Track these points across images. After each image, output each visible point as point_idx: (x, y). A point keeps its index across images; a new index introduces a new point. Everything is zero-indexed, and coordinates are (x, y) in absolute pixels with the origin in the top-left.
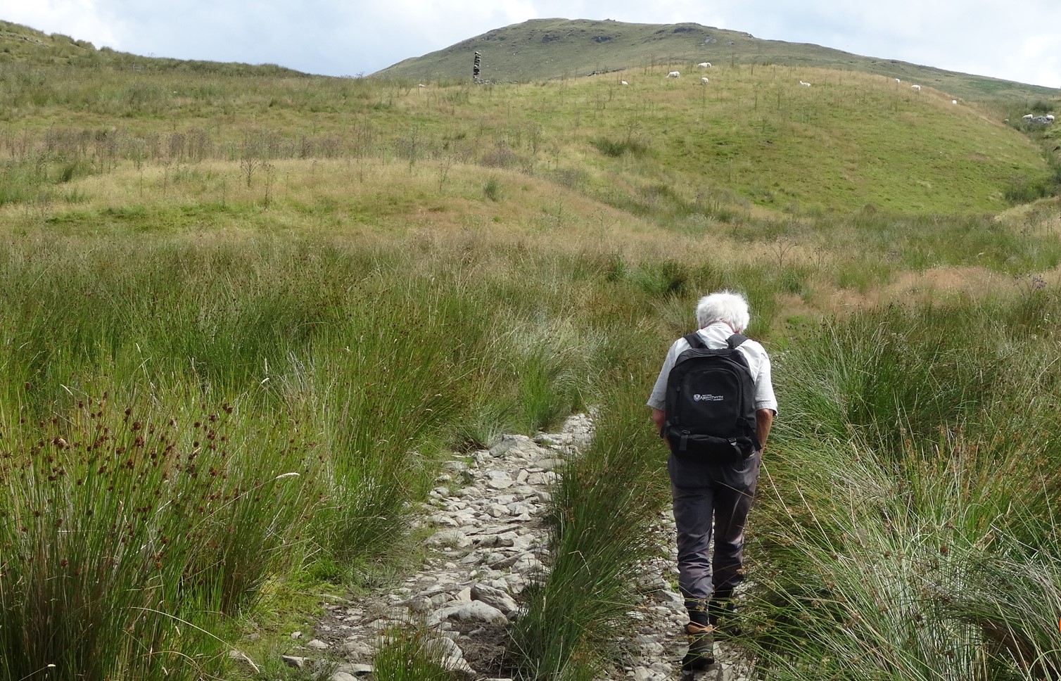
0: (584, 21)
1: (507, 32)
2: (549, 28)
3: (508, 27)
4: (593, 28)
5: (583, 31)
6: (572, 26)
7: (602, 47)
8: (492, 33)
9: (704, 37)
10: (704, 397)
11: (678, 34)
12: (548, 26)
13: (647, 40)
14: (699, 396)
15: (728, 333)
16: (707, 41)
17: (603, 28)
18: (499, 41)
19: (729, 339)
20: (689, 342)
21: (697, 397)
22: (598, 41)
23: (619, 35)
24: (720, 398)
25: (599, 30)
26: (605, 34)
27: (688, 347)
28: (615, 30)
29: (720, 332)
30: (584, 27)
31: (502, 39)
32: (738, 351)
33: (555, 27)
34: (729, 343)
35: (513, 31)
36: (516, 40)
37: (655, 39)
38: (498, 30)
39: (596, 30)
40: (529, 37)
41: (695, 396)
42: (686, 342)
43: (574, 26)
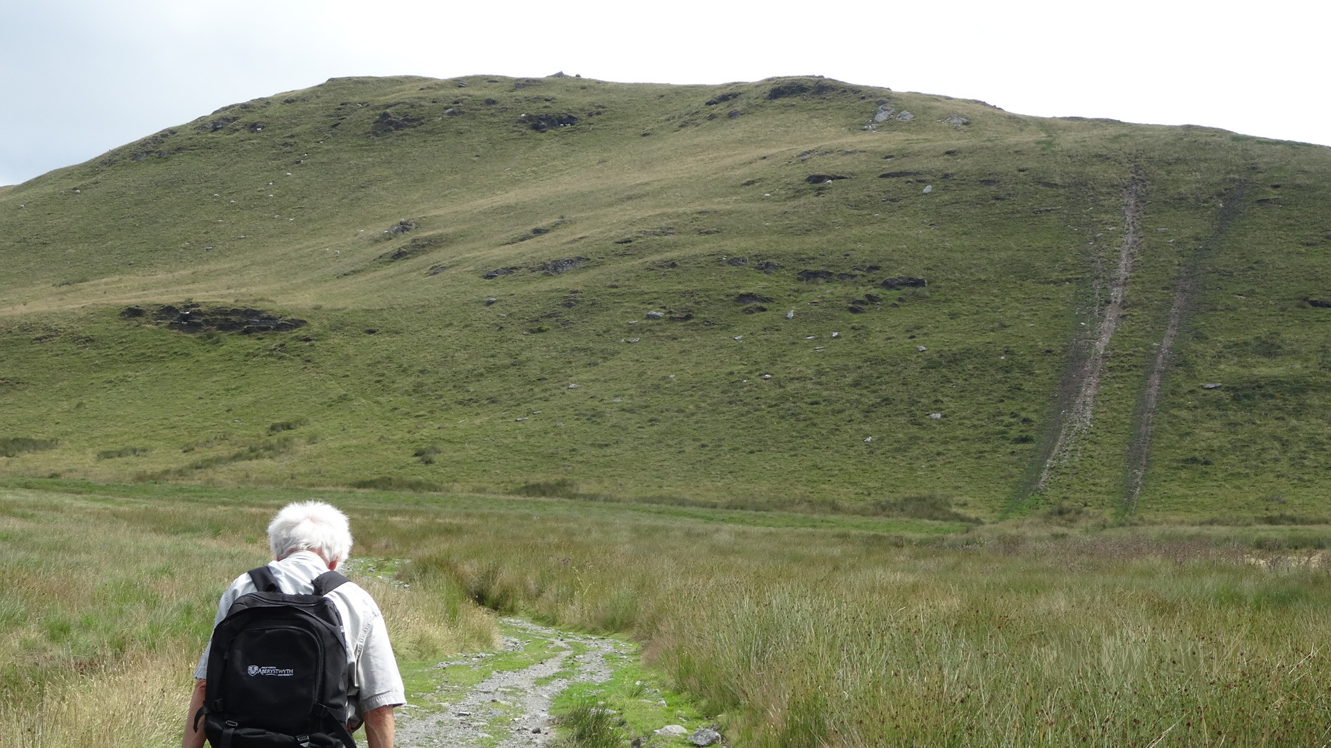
0: (491, 80)
1: (270, 111)
2: (391, 98)
3: (272, 98)
4: (520, 93)
5: (490, 102)
6: (457, 91)
7: (550, 144)
8: (228, 113)
9: (870, 108)
10: (264, 671)
11: (777, 102)
12: (385, 95)
13: (688, 121)
14: (256, 668)
15: (318, 568)
16: (881, 117)
17: (550, 94)
18: (244, 134)
19: (317, 579)
20: (254, 581)
21: (253, 670)
22: (537, 128)
23: (597, 111)
24: (288, 673)
25: (538, 99)
26: (555, 110)
27: (252, 589)
28: (585, 100)
29: (304, 568)
30: (492, 94)
31: (253, 127)
32: (326, 599)
33: (410, 93)
34: (315, 587)
35: (287, 107)
36: (297, 130)
37: (712, 117)
38: (245, 107)
39: (527, 99)
40: (334, 120)
41: (250, 668)
42: (250, 580)
43: (462, 90)
